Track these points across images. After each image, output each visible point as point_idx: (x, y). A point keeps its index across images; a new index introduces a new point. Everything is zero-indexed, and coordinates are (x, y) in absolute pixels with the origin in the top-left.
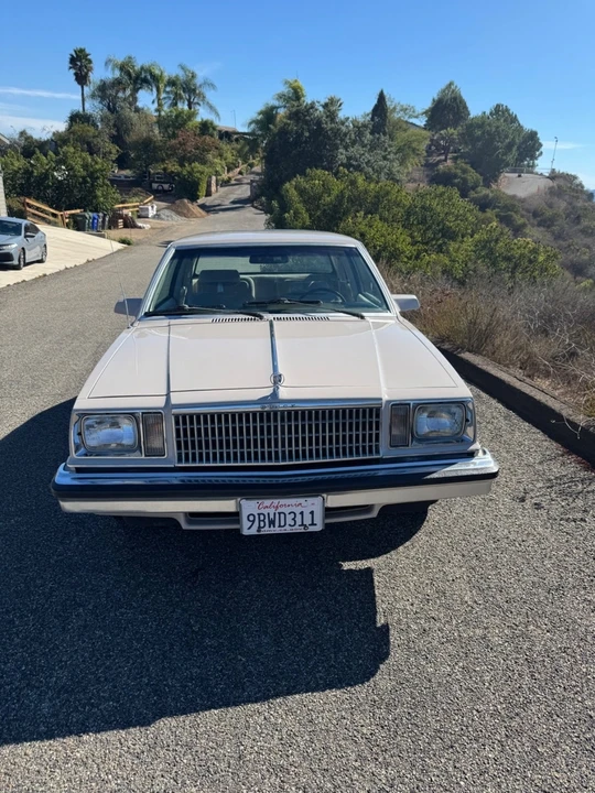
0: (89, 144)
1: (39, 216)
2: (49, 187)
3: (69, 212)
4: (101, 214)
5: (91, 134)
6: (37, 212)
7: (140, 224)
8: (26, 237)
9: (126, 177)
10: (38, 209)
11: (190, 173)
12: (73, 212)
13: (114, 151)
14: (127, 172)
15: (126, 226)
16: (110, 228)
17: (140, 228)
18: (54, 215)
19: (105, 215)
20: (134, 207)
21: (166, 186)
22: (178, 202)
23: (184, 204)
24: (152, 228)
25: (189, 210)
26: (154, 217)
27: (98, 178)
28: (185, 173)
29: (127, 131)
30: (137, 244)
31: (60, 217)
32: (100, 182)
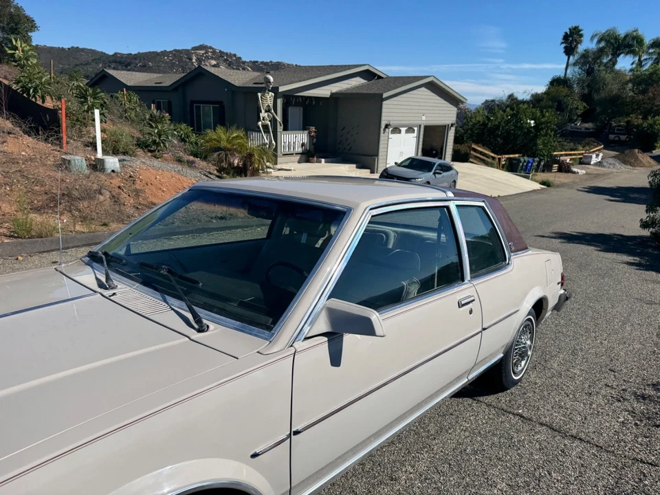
0: (560, 102)
1: (480, 159)
2: (499, 136)
3: (507, 156)
4: (537, 159)
5: (564, 94)
6: (478, 155)
7: (575, 170)
8: (434, 173)
9: (586, 129)
10: (481, 153)
11: (651, 126)
12: (512, 156)
13: (581, 107)
14: (589, 125)
15: (560, 170)
16: (543, 171)
17: (574, 173)
18: (494, 158)
19: (541, 160)
20: (580, 154)
21: (623, 138)
22: (627, 152)
23: (634, 154)
24: (586, 174)
25: (637, 159)
26: (596, 164)
27: (542, 129)
28: (645, 125)
29: (598, 91)
30: (558, 186)
31: (497, 160)
32: (543, 132)
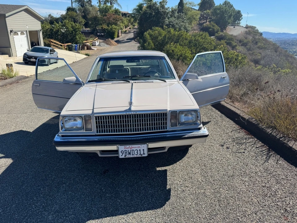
0: (74, 19)
1: (56, 46)
2: (59, 35)
3: (66, 44)
4: (78, 45)
5: (75, 15)
6: (55, 44)
7: (93, 48)
8: (50, 54)
9: (88, 31)
10: (55, 43)
11: (111, 29)
12: (68, 44)
13: (83, 21)
14: (88, 29)
15: (88, 49)
16: (82, 50)
17: (93, 49)
18: (61, 45)
19: (80, 45)
20: (91, 42)
21: (103, 34)
22: (107, 40)
23: (109, 40)
24: (97, 50)
25: (111, 43)
26: (98, 46)
27: (77, 31)
28: (109, 29)
29: (88, 14)
30: (92, 56)
31: (63, 46)
32: (78, 33)
